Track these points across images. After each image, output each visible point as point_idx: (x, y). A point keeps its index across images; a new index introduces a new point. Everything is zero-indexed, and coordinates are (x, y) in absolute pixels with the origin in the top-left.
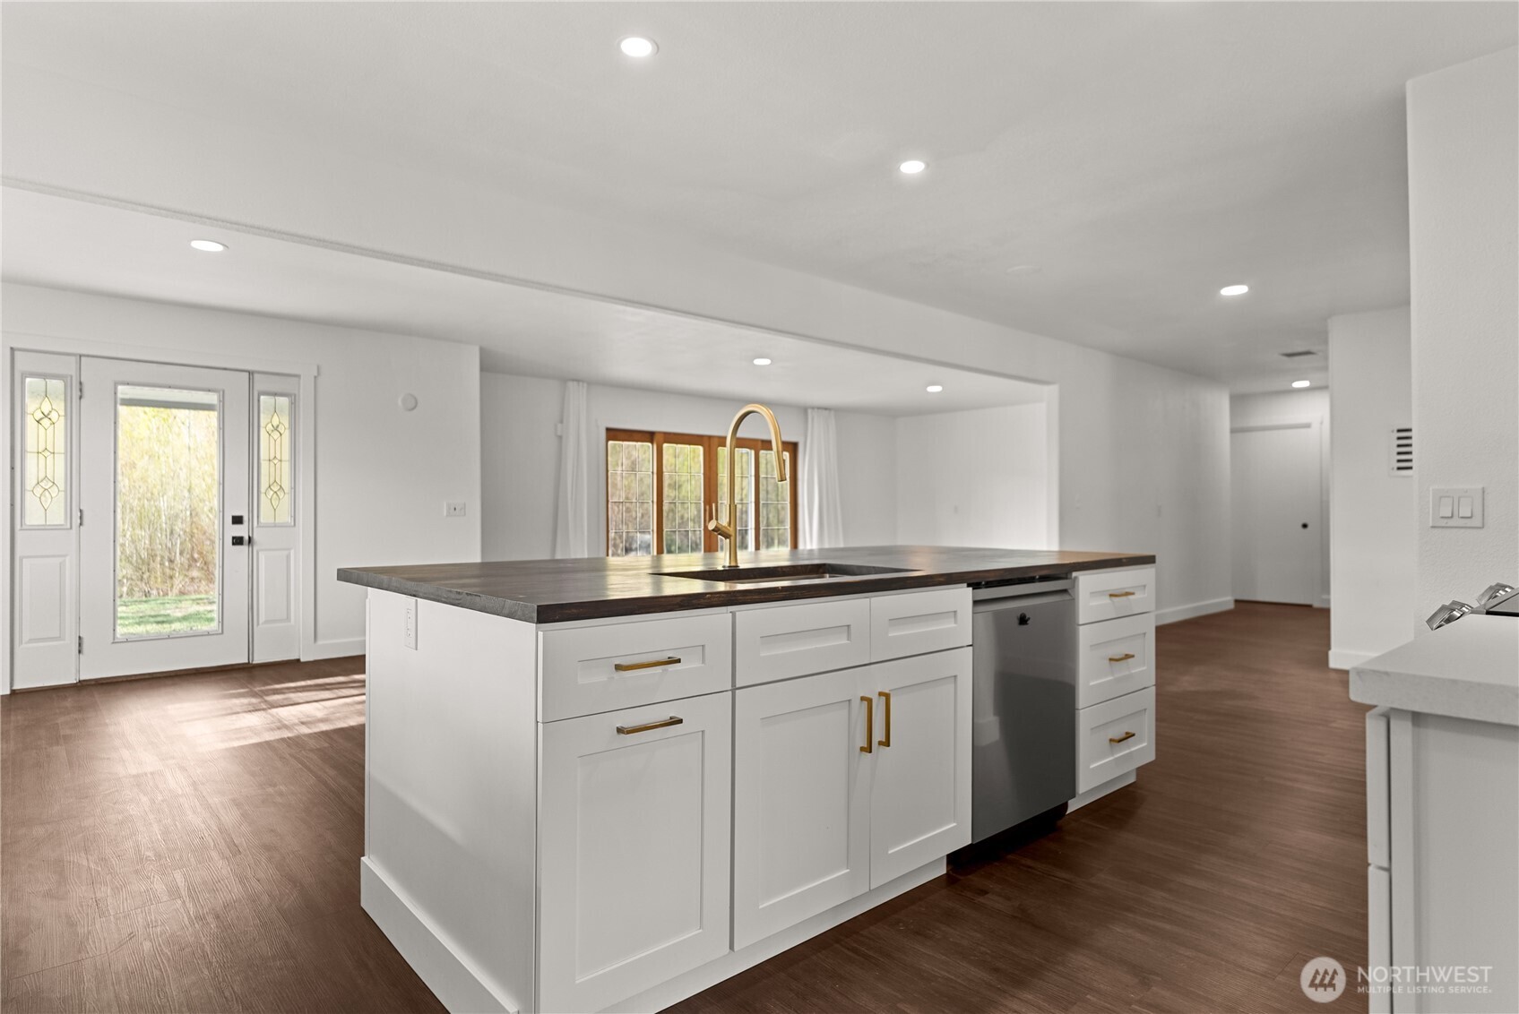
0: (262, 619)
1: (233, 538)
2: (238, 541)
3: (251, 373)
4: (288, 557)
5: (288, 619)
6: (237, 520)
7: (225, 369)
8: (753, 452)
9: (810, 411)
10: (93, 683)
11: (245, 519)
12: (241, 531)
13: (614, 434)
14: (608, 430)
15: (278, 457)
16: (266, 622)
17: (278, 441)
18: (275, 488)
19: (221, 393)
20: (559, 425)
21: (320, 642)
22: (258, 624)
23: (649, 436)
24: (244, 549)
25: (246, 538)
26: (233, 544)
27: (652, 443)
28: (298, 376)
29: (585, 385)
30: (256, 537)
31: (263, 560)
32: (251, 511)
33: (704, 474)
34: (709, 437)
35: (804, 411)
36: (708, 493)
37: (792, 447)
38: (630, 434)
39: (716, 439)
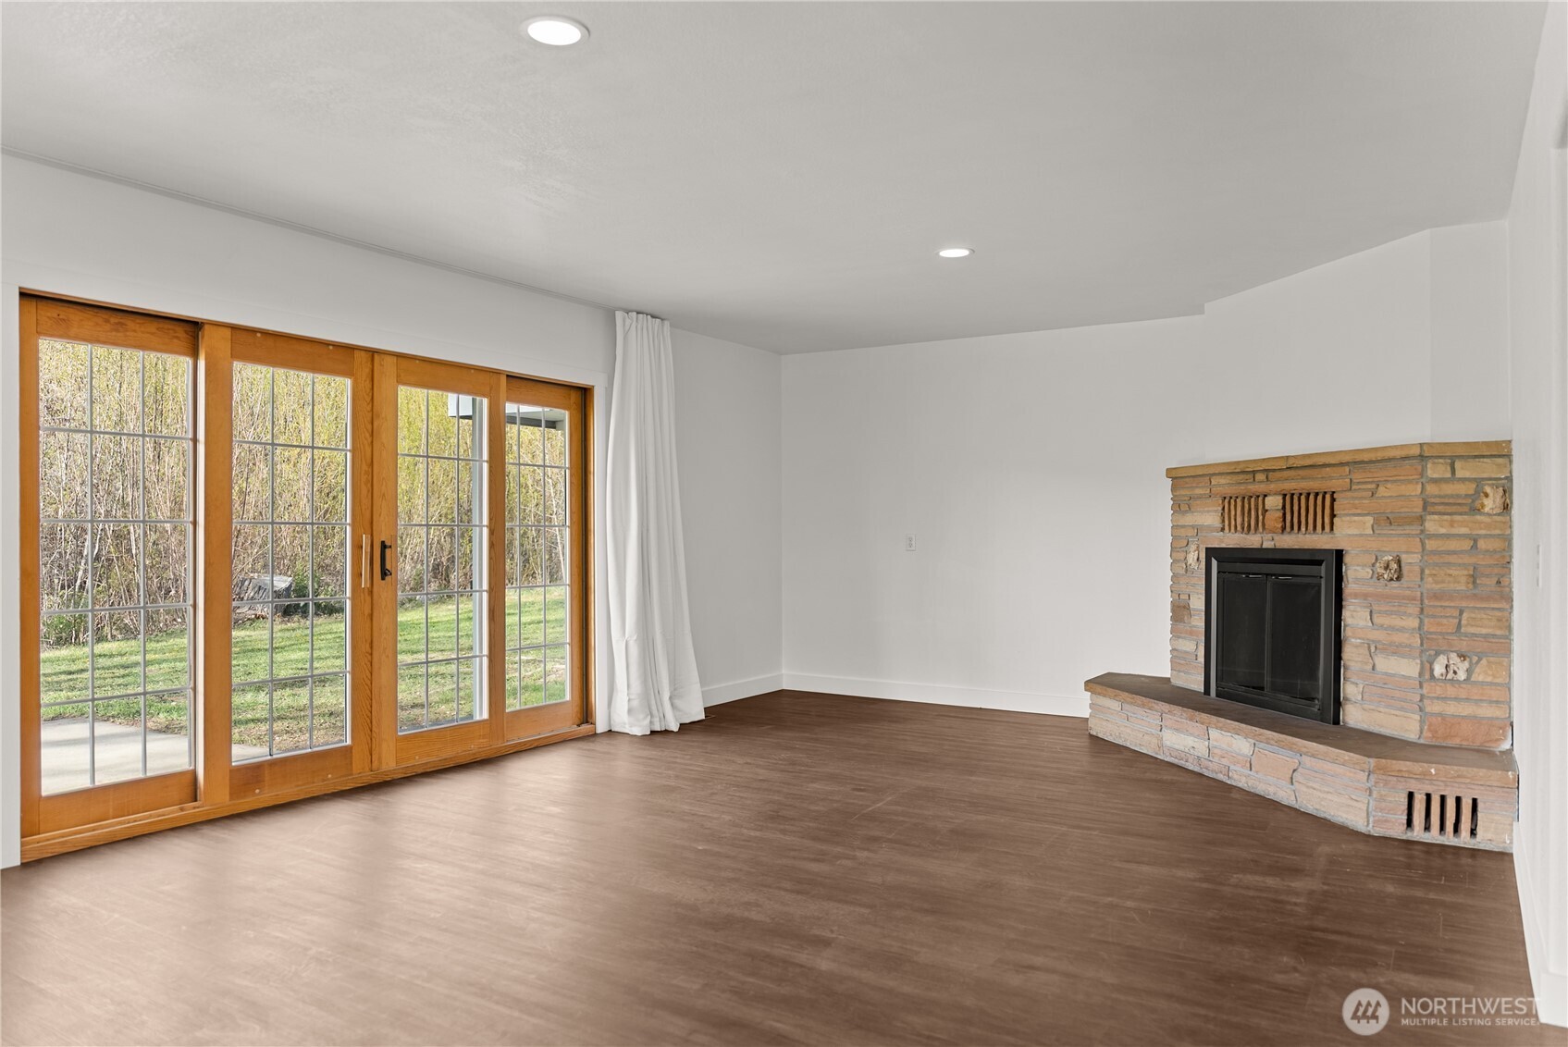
8: (485, 401)
9: (619, 315)
13: (74, 315)
23: (189, 332)
27: (195, 354)
33: (353, 451)
34: (373, 352)
35: (608, 313)
36: (366, 502)
37: (581, 397)
38: (122, 324)
39: (390, 360)
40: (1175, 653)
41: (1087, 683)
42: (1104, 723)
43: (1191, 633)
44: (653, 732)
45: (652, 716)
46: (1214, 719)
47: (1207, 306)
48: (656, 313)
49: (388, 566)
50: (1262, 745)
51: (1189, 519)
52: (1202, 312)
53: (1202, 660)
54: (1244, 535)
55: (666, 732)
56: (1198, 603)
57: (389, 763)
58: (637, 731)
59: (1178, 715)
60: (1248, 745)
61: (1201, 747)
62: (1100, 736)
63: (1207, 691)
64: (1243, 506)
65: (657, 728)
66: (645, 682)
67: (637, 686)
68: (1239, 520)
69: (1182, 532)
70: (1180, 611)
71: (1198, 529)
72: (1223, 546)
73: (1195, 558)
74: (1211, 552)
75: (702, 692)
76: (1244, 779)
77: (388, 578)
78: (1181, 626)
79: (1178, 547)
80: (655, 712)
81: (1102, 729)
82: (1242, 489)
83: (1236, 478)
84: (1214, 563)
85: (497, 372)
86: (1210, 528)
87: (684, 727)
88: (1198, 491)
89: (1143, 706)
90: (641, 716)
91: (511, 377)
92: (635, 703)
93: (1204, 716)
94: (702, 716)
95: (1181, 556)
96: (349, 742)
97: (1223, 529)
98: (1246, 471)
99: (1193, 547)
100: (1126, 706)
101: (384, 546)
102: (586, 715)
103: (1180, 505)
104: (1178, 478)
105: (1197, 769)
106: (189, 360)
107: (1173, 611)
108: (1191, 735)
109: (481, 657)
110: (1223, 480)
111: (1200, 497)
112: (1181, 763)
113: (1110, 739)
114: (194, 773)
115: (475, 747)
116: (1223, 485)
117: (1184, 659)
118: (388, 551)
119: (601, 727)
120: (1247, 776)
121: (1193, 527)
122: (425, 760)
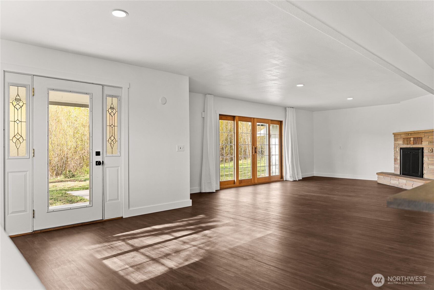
0: (108, 199)
1: (97, 162)
2: (98, 163)
3: (103, 86)
4: (118, 170)
5: (118, 199)
6: (98, 154)
7: (93, 84)
8: (268, 125)
9: (287, 108)
10: (39, 232)
11: (101, 153)
12: (99, 159)
13: (222, 117)
14: (220, 115)
15: (113, 124)
16: (109, 200)
17: (113, 117)
18: (112, 138)
19: (91, 94)
20: (203, 113)
21: (131, 209)
22: (106, 202)
23: (233, 118)
24: (101, 166)
25: (102, 162)
26: (97, 165)
27: (234, 121)
28: (121, 88)
29: (213, 96)
30: (105, 162)
31: (108, 171)
32: (103, 149)
33: (252, 133)
34: (254, 118)
35: (285, 108)
36: (253, 141)
37: (280, 123)
38: (227, 117)
39: (256, 119)
40: (395, 168)
41: (377, 173)
42: (380, 180)
43: (398, 164)
44: (294, 181)
45: (294, 178)
46: (400, 177)
47: (401, 102)
48: (293, 107)
49: (256, 151)
50: (408, 181)
51: (397, 142)
52: (400, 103)
53: (399, 168)
54: (407, 145)
55: (296, 181)
56: (399, 158)
57: (256, 182)
58: (291, 180)
59: (393, 177)
60: (405, 181)
61: (397, 183)
62: (380, 183)
63: (400, 174)
64: (407, 140)
65: (295, 180)
66: (292, 172)
67: (291, 172)
68: (406, 142)
69: (396, 145)
70: (395, 160)
71: (399, 144)
72: (403, 147)
73: (398, 150)
74: (401, 148)
75: (302, 175)
76: (405, 187)
77: (256, 153)
78: (396, 162)
79: (395, 148)
80: (294, 177)
81: (380, 182)
82: (406, 137)
83: (405, 135)
84: (402, 150)
85: (269, 120)
86: (401, 144)
87: (299, 180)
88: (399, 137)
89: (387, 176)
90: (292, 178)
91: (271, 120)
92: (291, 175)
93: (398, 177)
94: (302, 179)
95: (396, 149)
96: (251, 178)
97: (403, 144)
98: (407, 134)
99: (398, 148)
100: (384, 177)
101: (255, 148)
102: (282, 177)
103: (396, 140)
104: (395, 135)
105: (397, 186)
106: (233, 122)
107: (394, 160)
108: (396, 180)
109: (267, 166)
110: (403, 135)
111: (399, 138)
112: (394, 186)
113: (381, 183)
114: (234, 180)
115: (267, 180)
116: (403, 136)
117: (396, 168)
118: (256, 149)
119: (284, 180)
120: (405, 186)
121: (398, 144)
122: (261, 182)
